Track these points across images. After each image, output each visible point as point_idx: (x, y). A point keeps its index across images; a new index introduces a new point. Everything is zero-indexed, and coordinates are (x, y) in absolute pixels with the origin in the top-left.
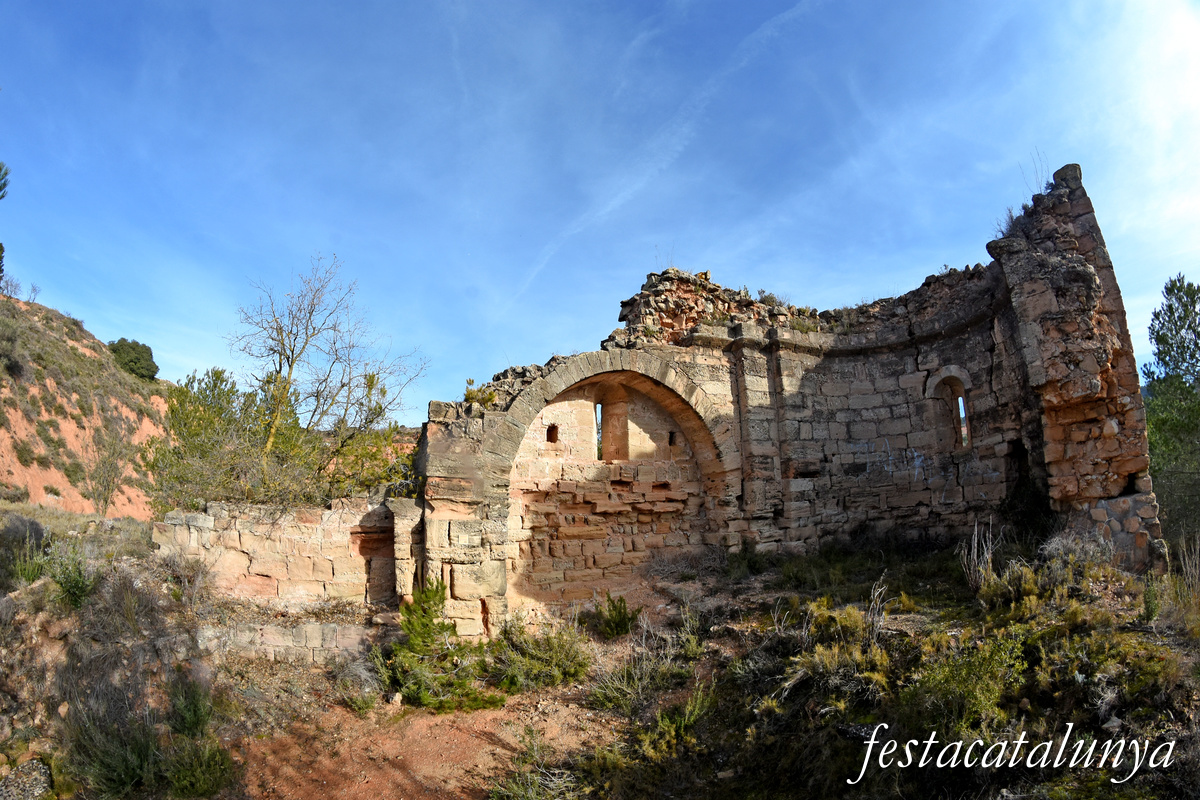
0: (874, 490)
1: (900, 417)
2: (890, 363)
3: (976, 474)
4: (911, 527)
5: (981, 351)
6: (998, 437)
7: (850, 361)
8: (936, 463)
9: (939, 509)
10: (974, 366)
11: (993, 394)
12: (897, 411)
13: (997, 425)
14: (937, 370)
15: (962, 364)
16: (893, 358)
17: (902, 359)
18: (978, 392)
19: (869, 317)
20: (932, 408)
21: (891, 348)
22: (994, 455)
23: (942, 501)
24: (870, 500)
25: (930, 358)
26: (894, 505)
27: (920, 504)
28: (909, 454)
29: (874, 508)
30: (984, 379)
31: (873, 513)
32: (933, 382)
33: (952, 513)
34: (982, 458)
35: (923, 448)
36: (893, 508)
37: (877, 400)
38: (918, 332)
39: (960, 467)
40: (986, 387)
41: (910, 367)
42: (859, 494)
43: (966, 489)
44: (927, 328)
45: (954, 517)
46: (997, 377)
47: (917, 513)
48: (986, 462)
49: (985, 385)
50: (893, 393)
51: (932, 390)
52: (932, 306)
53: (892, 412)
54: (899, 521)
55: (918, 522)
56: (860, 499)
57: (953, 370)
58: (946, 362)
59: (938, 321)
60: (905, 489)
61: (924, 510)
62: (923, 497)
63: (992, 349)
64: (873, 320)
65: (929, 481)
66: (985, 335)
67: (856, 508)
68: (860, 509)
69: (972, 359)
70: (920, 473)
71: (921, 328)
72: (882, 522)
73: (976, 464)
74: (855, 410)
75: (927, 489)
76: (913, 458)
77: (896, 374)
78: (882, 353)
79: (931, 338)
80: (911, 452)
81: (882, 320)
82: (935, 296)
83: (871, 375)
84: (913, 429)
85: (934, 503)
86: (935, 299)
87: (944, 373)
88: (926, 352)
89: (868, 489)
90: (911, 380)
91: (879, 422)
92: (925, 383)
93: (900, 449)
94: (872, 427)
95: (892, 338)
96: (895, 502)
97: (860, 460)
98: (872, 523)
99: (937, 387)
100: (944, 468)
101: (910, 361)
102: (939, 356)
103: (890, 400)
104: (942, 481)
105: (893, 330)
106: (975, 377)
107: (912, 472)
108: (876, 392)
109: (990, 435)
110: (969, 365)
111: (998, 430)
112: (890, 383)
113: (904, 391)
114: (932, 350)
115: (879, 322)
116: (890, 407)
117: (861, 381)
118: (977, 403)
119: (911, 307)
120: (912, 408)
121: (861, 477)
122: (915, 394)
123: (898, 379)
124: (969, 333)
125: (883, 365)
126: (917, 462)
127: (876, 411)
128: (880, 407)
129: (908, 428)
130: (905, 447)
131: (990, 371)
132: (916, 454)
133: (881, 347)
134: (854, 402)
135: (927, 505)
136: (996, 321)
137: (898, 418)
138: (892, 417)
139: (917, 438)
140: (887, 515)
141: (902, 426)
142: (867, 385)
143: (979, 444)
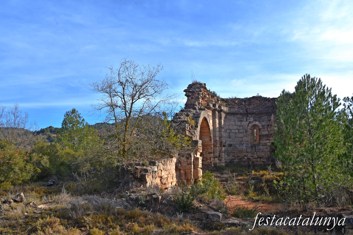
0: (234, 151)
1: (241, 133)
2: (240, 118)
3: (261, 149)
4: (242, 162)
5: (266, 120)
6: (268, 141)
7: (230, 116)
8: (250, 145)
9: (250, 157)
10: (264, 123)
11: (268, 131)
12: (240, 131)
13: (268, 138)
14: (252, 122)
15: (260, 122)
16: (241, 116)
17: (243, 117)
18: (263, 130)
19: (235, 103)
20: (250, 131)
21: (241, 114)
22: (266, 145)
23: (251, 155)
24: (233, 154)
25: (251, 118)
26: (238, 156)
27: (245, 156)
28: (243, 143)
29: (233, 156)
30: (266, 127)
31: (233, 158)
32: (251, 125)
33: (254, 158)
34: (262, 146)
35: (246, 141)
36: (238, 157)
37: (235, 127)
38: (249, 111)
39: (256, 147)
40: (266, 129)
41: (245, 120)
42: (231, 152)
43: (257, 153)
44: (251, 110)
45: (254, 160)
46: (270, 127)
47: (244, 158)
48: (264, 147)
49: (266, 128)
50: (240, 126)
51: (250, 127)
52: (254, 105)
53: (239, 131)
54: (239, 160)
55: (244, 160)
56: (231, 154)
57: (257, 123)
58: (256, 120)
59: (255, 110)
60: (241, 152)
61: (246, 157)
62: (246, 154)
63: (270, 121)
64: (236, 104)
65: (247, 150)
66: (268, 117)
67: (230, 156)
68: (231, 156)
69: (263, 121)
70: (245, 148)
71: (250, 110)
72: (235, 160)
73: (261, 147)
74: (230, 129)
75: (247, 152)
76: (243, 144)
77: (241, 121)
78: (238, 115)
79: (252, 114)
80: (243, 142)
81: (238, 105)
82: (255, 102)
83: (235, 120)
84: (244, 136)
85: (248, 156)
86: (254, 103)
87: (254, 123)
88: (250, 117)
89: (232, 151)
90: (245, 123)
91: (235, 133)
92: (249, 124)
93: (240, 141)
94: (234, 134)
95: (241, 111)
96: (239, 155)
97: (231, 143)
98: (233, 160)
99: (252, 126)
100: (252, 147)
101: (245, 118)
102: (253, 119)
103: (239, 128)
104: (251, 150)
105: (242, 109)
106: (263, 126)
107: (243, 147)
108: (236, 125)
109: (266, 140)
110: (262, 123)
111: (268, 140)
112: (239, 123)
113: (243, 126)
114: (252, 117)
115: (237, 105)
116: (239, 130)
117: (232, 122)
118: (263, 132)
119: (247, 103)
120: (244, 131)
121: (231, 148)
122: (245, 127)
123: (241, 122)
124: (263, 115)
125: (238, 118)
126: (245, 145)
127: (235, 130)
128: (236, 129)
129: (243, 136)
130: (241, 141)
131: (268, 126)
132: (244, 143)
133: (238, 113)
134: (231, 127)
135: (247, 156)
136: (273, 114)
137: (240, 133)
138: (239, 133)
139: (245, 139)
140: (236, 159)
141: (241, 135)
142: (233, 123)
143: (262, 142)
